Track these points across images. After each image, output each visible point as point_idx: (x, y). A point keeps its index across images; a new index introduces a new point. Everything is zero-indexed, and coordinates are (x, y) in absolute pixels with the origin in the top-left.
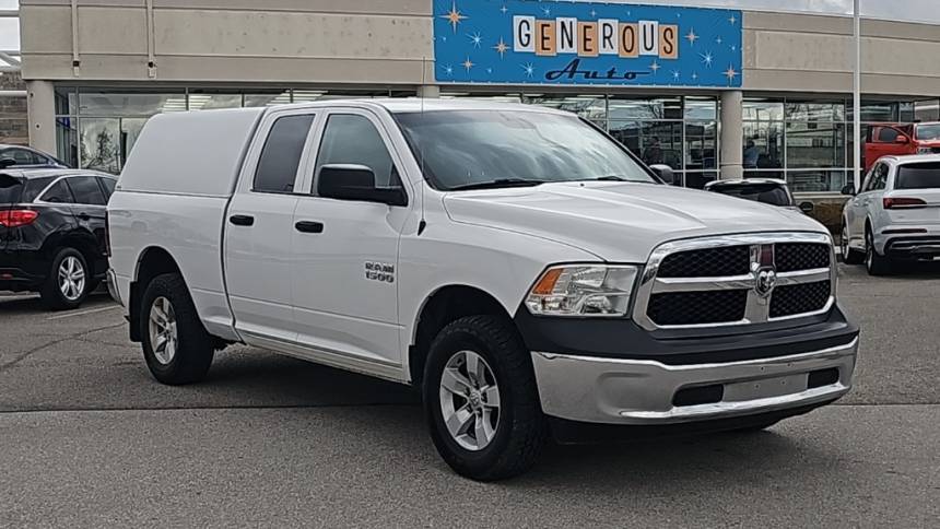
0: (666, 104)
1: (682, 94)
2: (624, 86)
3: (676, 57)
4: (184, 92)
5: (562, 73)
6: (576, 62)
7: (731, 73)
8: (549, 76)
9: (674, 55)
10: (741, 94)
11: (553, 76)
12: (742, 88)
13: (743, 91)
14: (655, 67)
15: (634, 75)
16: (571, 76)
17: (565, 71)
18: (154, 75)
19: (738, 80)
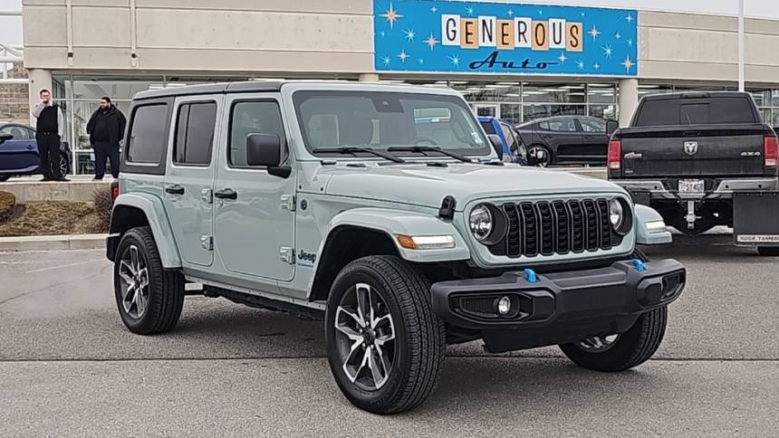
0: (572, 91)
1: (585, 81)
2: (536, 74)
3: (581, 50)
4: (162, 80)
5: (483, 63)
6: (495, 54)
7: (628, 64)
8: (472, 66)
9: (579, 49)
10: (636, 81)
11: (475, 66)
13: (638, 79)
14: (563, 58)
15: (545, 65)
16: (491, 66)
17: (486, 61)
18: (135, 64)
19: (634, 70)
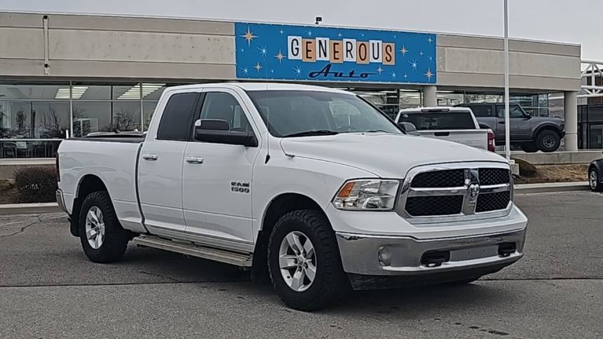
0: (388, 94)
1: (398, 88)
2: (360, 82)
3: (394, 64)
4: (69, 84)
5: (320, 73)
6: (329, 66)
7: (429, 74)
8: (311, 75)
9: (392, 63)
10: (435, 88)
11: (314, 75)
12: (437, 84)
13: (437, 86)
14: (380, 70)
15: (366, 75)
16: (326, 75)
17: (322, 72)
18: (48, 72)
19: (434, 79)
